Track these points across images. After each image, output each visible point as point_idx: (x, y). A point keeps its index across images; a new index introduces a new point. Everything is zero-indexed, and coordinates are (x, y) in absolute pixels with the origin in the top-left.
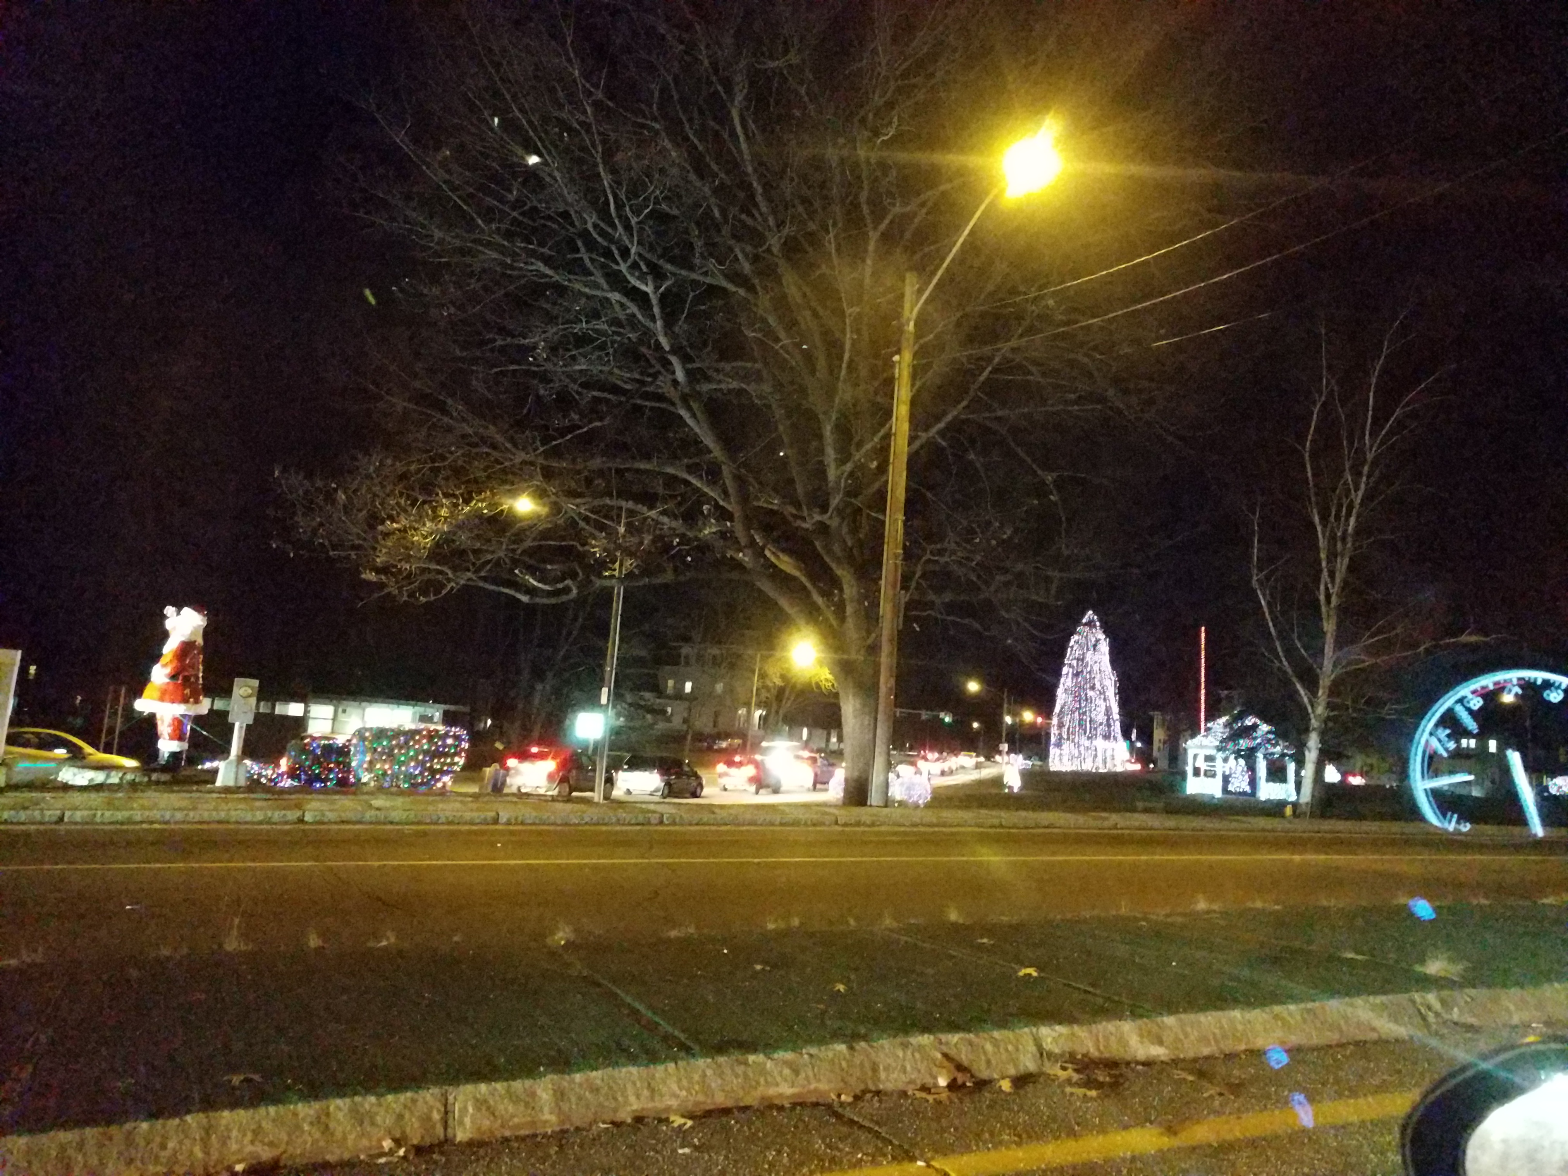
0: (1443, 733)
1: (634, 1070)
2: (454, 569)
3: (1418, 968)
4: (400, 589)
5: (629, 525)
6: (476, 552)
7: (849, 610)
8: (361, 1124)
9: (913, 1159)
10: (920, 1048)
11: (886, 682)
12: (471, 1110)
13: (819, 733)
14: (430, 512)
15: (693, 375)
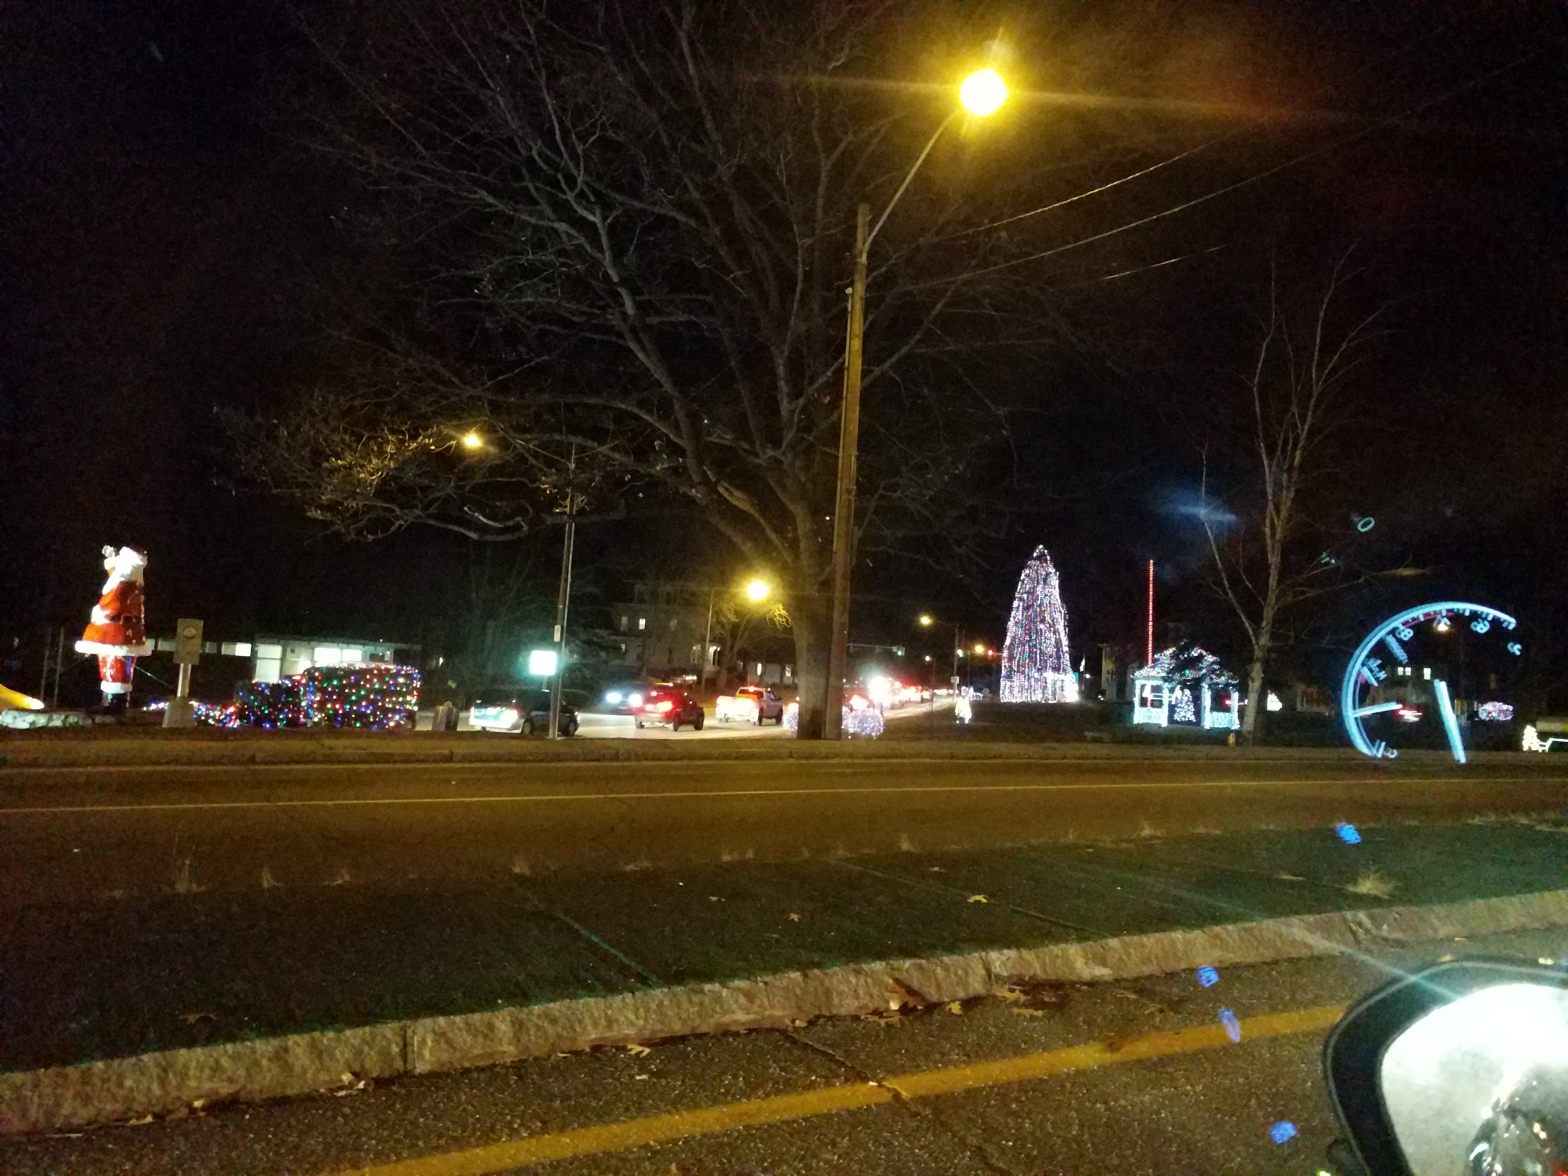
0: (1375, 663)
1: (591, 1001)
2: (402, 506)
3: (1351, 888)
4: (347, 527)
5: (579, 461)
6: (425, 489)
7: (803, 546)
8: (320, 1056)
9: (865, 1080)
10: (872, 974)
11: (840, 618)
12: (429, 1043)
13: (774, 668)
14: (376, 448)
15: (642, 308)
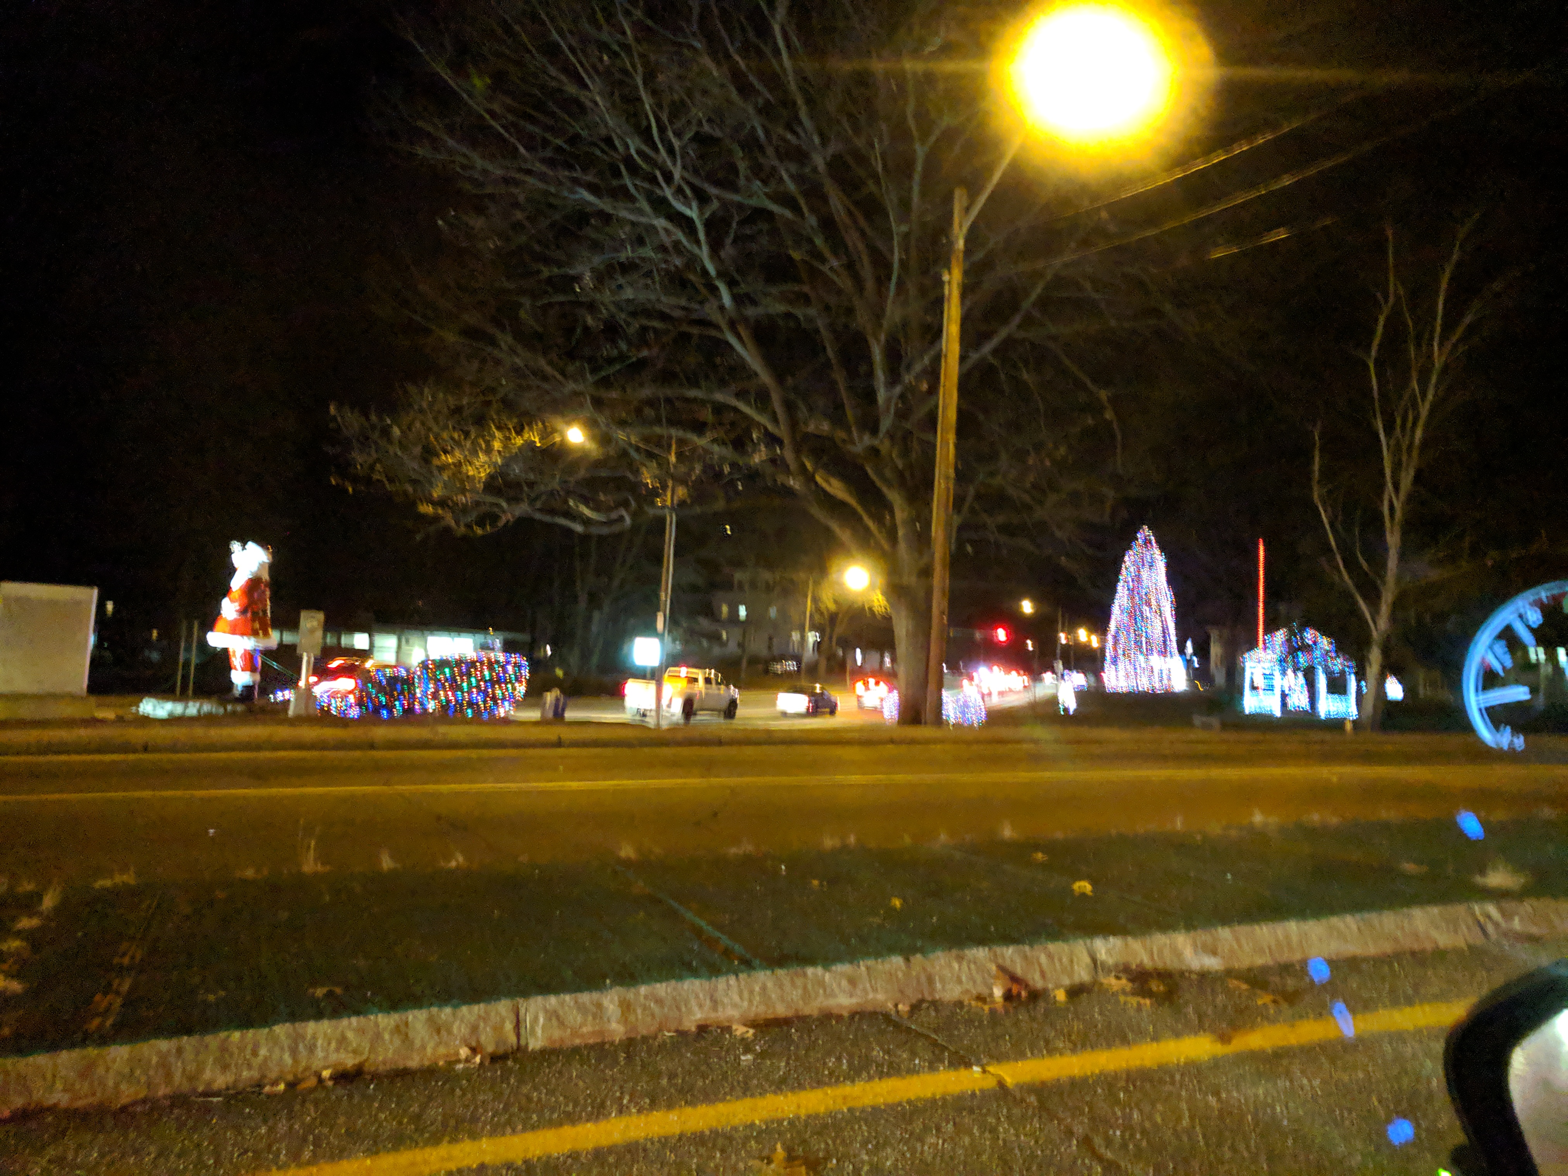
0: (1500, 649)
1: (697, 982)
2: (509, 500)
4: (457, 523)
5: (680, 455)
6: (531, 485)
7: (901, 533)
8: (438, 1031)
9: (968, 1065)
10: (975, 960)
11: (939, 604)
12: (541, 1020)
13: (875, 656)
14: (484, 446)
15: (738, 299)
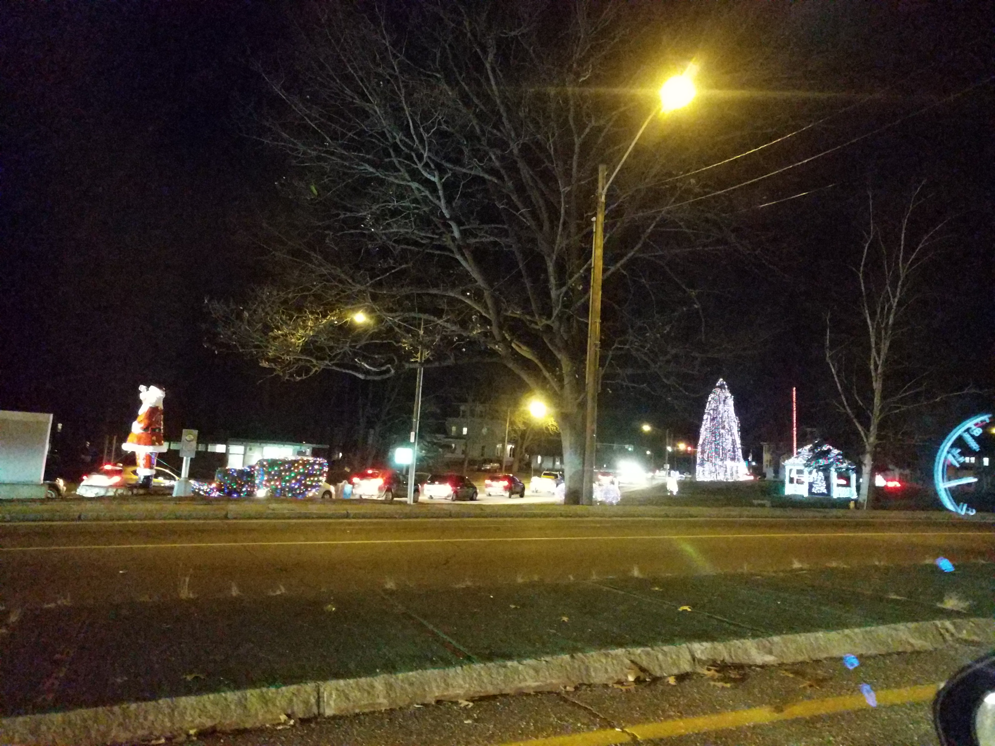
0: (956, 451)
1: (436, 671)
2: (317, 358)
3: (939, 605)
4: (284, 372)
5: (426, 330)
6: (331, 348)
7: (566, 381)
8: (266, 705)
9: (613, 727)
10: (616, 657)
11: (591, 426)
12: (334, 696)
13: (549, 460)
14: (301, 324)
15: (465, 233)
